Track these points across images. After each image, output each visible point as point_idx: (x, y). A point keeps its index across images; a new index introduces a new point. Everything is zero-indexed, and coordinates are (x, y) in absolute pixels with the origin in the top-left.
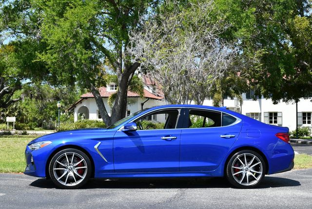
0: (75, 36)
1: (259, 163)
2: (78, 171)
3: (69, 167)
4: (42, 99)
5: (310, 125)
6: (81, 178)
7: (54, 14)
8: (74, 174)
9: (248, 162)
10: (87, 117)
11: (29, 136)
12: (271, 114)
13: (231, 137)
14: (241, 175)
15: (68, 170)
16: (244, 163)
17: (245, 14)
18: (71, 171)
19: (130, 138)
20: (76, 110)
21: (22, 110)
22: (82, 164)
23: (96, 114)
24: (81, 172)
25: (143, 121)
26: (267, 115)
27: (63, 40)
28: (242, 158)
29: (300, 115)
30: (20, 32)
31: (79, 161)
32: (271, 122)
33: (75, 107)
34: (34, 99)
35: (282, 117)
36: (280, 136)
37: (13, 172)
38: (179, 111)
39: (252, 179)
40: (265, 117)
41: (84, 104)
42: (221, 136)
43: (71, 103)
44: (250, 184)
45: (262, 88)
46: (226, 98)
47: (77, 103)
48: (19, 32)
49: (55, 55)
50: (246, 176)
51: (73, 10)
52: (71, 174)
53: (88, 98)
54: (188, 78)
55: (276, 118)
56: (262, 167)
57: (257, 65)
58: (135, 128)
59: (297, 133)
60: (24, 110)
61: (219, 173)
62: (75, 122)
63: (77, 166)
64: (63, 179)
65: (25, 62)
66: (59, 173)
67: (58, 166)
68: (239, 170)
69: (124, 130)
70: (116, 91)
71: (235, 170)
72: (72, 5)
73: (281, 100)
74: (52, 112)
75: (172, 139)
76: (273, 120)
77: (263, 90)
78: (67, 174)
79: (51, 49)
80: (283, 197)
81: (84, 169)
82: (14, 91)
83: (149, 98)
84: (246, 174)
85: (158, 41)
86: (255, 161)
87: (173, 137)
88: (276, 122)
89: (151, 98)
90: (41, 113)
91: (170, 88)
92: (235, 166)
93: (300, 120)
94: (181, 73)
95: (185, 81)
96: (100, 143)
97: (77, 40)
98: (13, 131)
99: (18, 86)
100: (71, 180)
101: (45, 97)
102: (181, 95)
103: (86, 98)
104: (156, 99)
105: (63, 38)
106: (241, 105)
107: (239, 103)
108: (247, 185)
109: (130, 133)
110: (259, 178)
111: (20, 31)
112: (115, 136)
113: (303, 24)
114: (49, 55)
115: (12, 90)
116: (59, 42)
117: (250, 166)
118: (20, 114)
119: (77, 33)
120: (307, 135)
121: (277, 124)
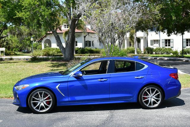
1: (159, 93)
2: (47, 102)
3: (41, 100)
4: (21, 35)
6: (48, 107)
8: (44, 104)
9: (152, 92)
10: (50, 46)
11: (14, 61)
12: (166, 40)
13: (141, 78)
14: (148, 101)
15: (40, 102)
16: (150, 93)
18: (42, 102)
19: (78, 81)
21: (9, 41)
22: (49, 98)
23: (56, 44)
24: (49, 103)
25: (86, 48)
26: (164, 41)
27: (32, 3)
28: (148, 91)
29: (185, 41)
31: (47, 96)
32: (166, 46)
33: (42, 40)
34: (16, 36)
35: (173, 42)
36: (172, 75)
37: (6, 97)
38: (109, 62)
39: (154, 103)
40: (162, 42)
41: (48, 38)
42: (136, 77)
43: (40, 37)
44: (153, 107)
45: (161, 27)
46: (138, 31)
49: (28, 13)
50: (151, 101)
52: (42, 104)
54: (114, 28)
55: (169, 43)
56: (161, 95)
57: (157, 15)
58: (81, 75)
59: (183, 52)
60: (10, 41)
61: (134, 100)
62: (42, 49)
63: (45, 100)
64: (38, 108)
65: (9, 15)
66: (35, 104)
67: (34, 100)
68: (147, 98)
69: (74, 76)
70: (68, 29)
71: (145, 98)
73: (173, 33)
74: (28, 42)
75: (104, 80)
76: (168, 44)
77: (161, 28)
78: (40, 104)
80: (174, 117)
81: (50, 101)
82: (3, 30)
83: (89, 33)
84: (151, 100)
85: (94, 4)
86: (157, 92)
87: (105, 79)
88: (169, 45)
90: (21, 43)
91: (102, 35)
92: (144, 96)
93: (185, 44)
94: (109, 25)
95: (111, 30)
96: (59, 84)
97: (41, 2)
98: (4, 57)
99: (5, 27)
100: (42, 108)
102: (110, 38)
103: (49, 34)
105: (32, 1)
106: (147, 36)
107: (146, 35)
108: (152, 107)
109: (78, 78)
110: (159, 103)
112: (69, 80)
114: (24, 13)
116: (30, 4)
117: (153, 95)
118: (7, 44)
120: (189, 53)
121: (170, 47)
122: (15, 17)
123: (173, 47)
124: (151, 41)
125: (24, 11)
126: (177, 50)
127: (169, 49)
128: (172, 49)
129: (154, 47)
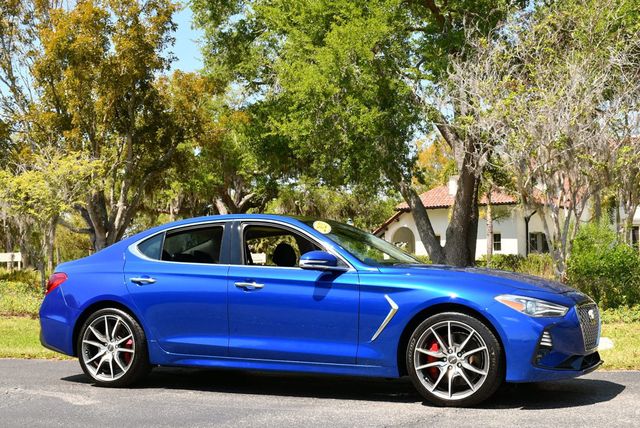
0: (346, 81)
7: (307, 39)
27: (318, 89)
30: (261, 83)
33: (387, 229)
47: (390, 222)
48: (259, 84)
49: (308, 122)
51: (341, 29)
72: (338, 18)
79: (299, 108)
101: (324, 211)
111: (261, 81)
114: (295, 123)
115: (261, 199)
116: (312, 94)
119: (349, 73)
122: (267, 134)
125: (296, 114)
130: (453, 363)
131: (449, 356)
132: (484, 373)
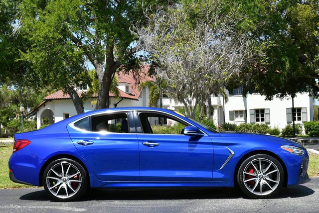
5: (300, 122)
12: (257, 111)
17: (252, 4)
20: (39, 114)
26: (254, 112)
29: (290, 111)
33: (38, 110)
35: (269, 114)
40: (250, 114)
41: (48, 107)
53: (53, 99)
55: (263, 116)
76: (260, 118)
83: (123, 98)
88: (263, 120)
89: (125, 98)
93: (290, 117)
103: (51, 100)
104: (130, 99)
113: (306, 13)
120: (298, 133)
121: (264, 123)
123: (269, 123)
124: (231, 113)
126: (276, 127)
127: (263, 126)
128: (269, 125)
129: (236, 123)
130: (261, 178)
131: (259, 175)
132: (278, 182)
